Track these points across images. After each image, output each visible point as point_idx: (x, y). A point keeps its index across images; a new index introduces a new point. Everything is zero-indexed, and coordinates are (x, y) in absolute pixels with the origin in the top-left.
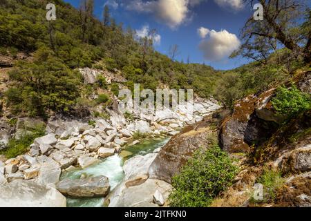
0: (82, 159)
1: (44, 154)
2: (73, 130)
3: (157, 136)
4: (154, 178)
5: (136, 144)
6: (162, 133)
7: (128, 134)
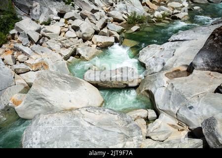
0: (82, 49)
1: (36, 44)
2: (51, 12)
3: (159, 20)
4: (203, 69)
5: (137, 31)
6: (164, 15)
7: (121, 18)
